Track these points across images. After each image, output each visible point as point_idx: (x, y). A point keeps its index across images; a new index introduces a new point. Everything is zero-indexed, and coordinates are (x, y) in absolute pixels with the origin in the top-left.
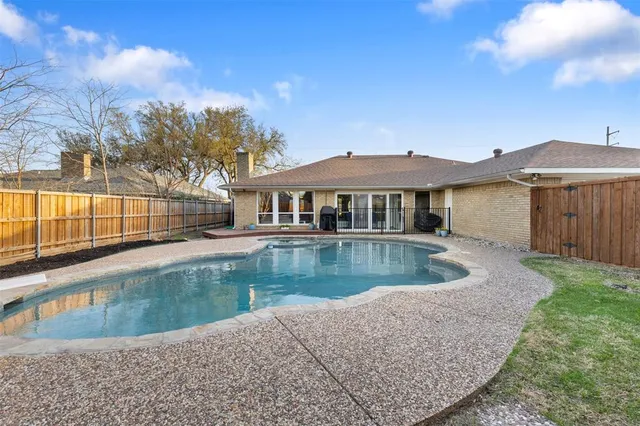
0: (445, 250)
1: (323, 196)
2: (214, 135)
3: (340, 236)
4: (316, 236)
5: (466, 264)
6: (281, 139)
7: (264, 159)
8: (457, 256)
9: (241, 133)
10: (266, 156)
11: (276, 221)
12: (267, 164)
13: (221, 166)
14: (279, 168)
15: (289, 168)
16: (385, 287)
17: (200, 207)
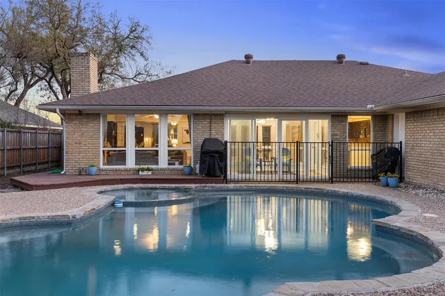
0: (397, 210)
1: (206, 123)
2: (39, 26)
3: (231, 186)
4: (193, 186)
5: (434, 236)
6: (144, 35)
7: (118, 63)
8: (417, 221)
9: (82, 23)
10: (122, 60)
11: (131, 163)
12: (123, 71)
13: (50, 75)
14: (141, 78)
15: (155, 78)
16: (295, 284)
17: (11, 137)
